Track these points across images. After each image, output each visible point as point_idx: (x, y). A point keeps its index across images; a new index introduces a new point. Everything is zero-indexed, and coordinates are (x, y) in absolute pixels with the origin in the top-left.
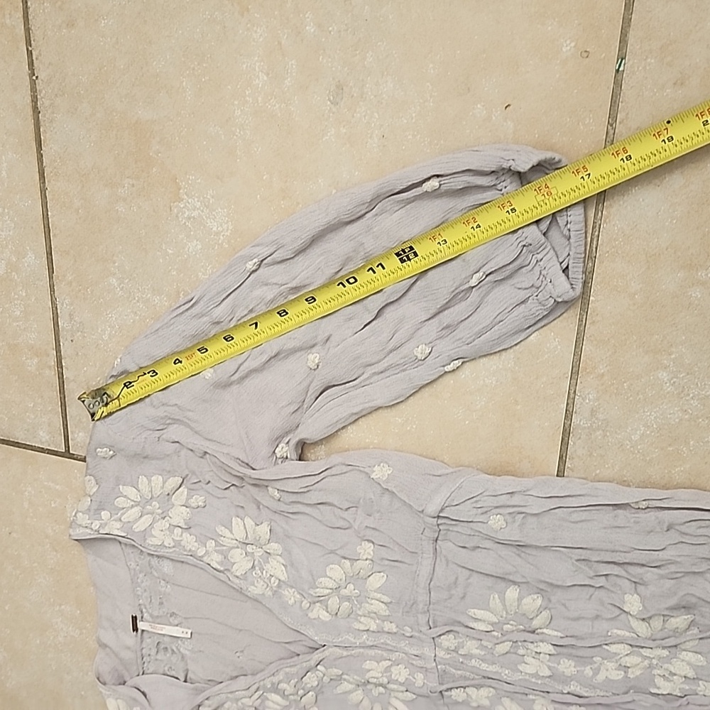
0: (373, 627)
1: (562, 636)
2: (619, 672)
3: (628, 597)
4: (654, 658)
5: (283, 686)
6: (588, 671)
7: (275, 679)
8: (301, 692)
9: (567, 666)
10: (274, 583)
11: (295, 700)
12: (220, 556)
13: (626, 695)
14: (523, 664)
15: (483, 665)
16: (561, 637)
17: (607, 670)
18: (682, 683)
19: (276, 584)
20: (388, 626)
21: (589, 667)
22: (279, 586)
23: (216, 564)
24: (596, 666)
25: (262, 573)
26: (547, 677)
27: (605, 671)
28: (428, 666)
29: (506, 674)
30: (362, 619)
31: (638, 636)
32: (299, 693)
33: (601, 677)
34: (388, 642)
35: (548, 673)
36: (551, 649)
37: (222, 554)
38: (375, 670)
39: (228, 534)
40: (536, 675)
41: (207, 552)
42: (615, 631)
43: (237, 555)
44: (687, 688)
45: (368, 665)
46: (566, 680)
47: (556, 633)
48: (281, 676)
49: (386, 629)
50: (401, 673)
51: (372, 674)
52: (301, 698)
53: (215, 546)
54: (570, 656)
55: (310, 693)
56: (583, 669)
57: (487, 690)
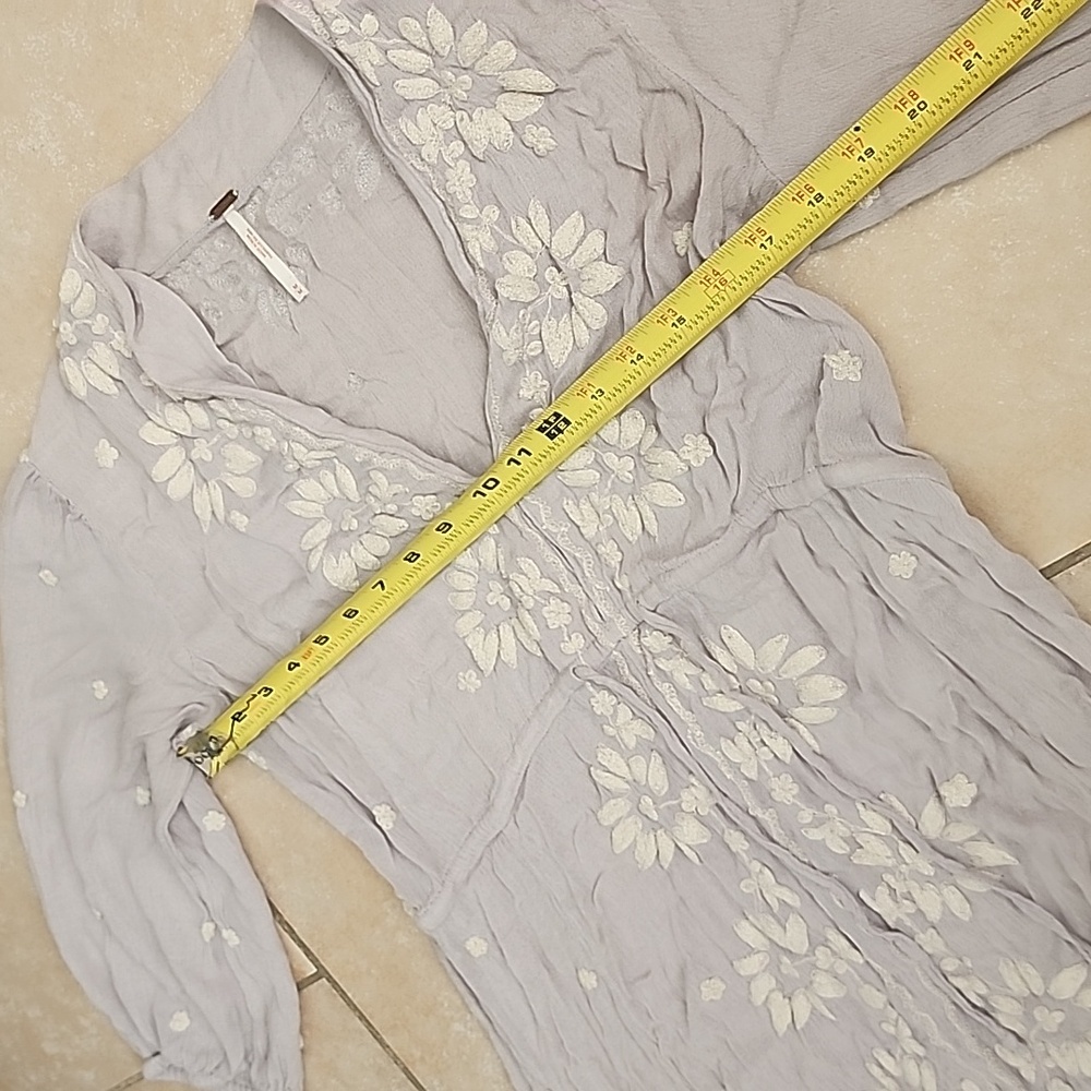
0: (590, 532)
1: (818, 751)
2: (844, 845)
3: (961, 779)
4: (907, 864)
5: (380, 478)
6: (806, 816)
7: (378, 460)
8: (392, 508)
9: (785, 790)
10: (531, 350)
11: (370, 507)
12: (493, 243)
13: (824, 876)
14: (729, 741)
15: (675, 700)
16: (814, 752)
17: (832, 831)
18: (908, 915)
19: (532, 354)
20: (609, 550)
21: (811, 811)
22: (532, 360)
23: (478, 250)
24: (823, 815)
25: (530, 322)
26: (747, 779)
27: (828, 830)
28: (602, 639)
29: (694, 734)
30: (586, 507)
31: (917, 827)
32: (389, 506)
33: (814, 835)
34: (584, 565)
35: (753, 775)
36: (785, 753)
37: (498, 244)
38: (530, 579)
39: (543, 230)
40: (735, 767)
41: (476, 221)
42: (893, 799)
43: (520, 265)
44: (909, 924)
45: (526, 564)
46: (766, 799)
47: (812, 742)
48: (392, 464)
49: (601, 549)
50: (557, 615)
51: (522, 580)
52: (381, 513)
53: (497, 223)
54: (798, 779)
55: (403, 521)
56: (803, 807)
57: (646, 727)
